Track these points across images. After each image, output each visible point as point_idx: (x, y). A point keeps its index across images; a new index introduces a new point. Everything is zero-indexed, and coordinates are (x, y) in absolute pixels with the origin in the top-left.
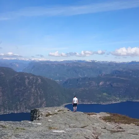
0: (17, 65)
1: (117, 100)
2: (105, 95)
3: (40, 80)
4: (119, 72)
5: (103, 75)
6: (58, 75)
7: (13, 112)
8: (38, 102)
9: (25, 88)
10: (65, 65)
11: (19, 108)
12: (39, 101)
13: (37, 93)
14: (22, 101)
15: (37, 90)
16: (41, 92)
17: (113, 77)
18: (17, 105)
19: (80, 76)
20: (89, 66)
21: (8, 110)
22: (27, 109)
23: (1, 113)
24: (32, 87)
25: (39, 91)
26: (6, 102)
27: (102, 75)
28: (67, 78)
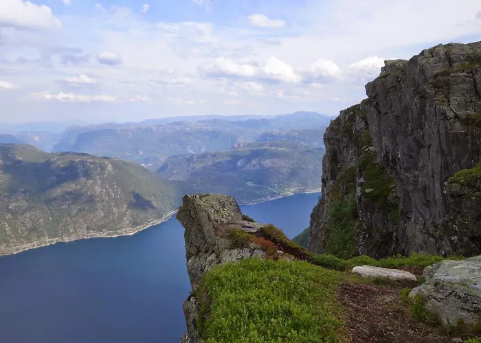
0: (36, 138)
1: (275, 193)
2: (252, 187)
3: (110, 166)
4: (273, 136)
5: (241, 145)
6: (141, 153)
7: (60, 240)
8: (113, 214)
9: (79, 187)
10: (154, 129)
11: (72, 231)
12: (115, 210)
13: (108, 194)
14: (77, 215)
15: (106, 189)
16: (117, 191)
17: (263, 148)
18: (66, 225)
19: (191, 151)
20: (209, 128)
21: (47, 237)
22: (92, 231)
23: (34, 246)
24: (95, 183)
25: (111, 190)
26: (41, 220)
27: (239, 145)
28: (163, 159)
